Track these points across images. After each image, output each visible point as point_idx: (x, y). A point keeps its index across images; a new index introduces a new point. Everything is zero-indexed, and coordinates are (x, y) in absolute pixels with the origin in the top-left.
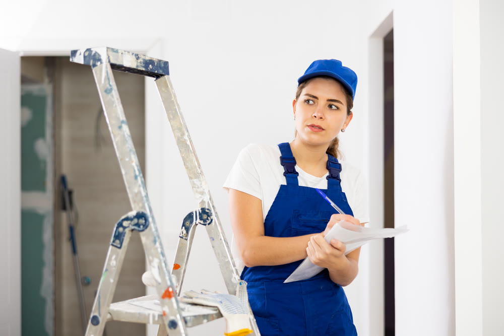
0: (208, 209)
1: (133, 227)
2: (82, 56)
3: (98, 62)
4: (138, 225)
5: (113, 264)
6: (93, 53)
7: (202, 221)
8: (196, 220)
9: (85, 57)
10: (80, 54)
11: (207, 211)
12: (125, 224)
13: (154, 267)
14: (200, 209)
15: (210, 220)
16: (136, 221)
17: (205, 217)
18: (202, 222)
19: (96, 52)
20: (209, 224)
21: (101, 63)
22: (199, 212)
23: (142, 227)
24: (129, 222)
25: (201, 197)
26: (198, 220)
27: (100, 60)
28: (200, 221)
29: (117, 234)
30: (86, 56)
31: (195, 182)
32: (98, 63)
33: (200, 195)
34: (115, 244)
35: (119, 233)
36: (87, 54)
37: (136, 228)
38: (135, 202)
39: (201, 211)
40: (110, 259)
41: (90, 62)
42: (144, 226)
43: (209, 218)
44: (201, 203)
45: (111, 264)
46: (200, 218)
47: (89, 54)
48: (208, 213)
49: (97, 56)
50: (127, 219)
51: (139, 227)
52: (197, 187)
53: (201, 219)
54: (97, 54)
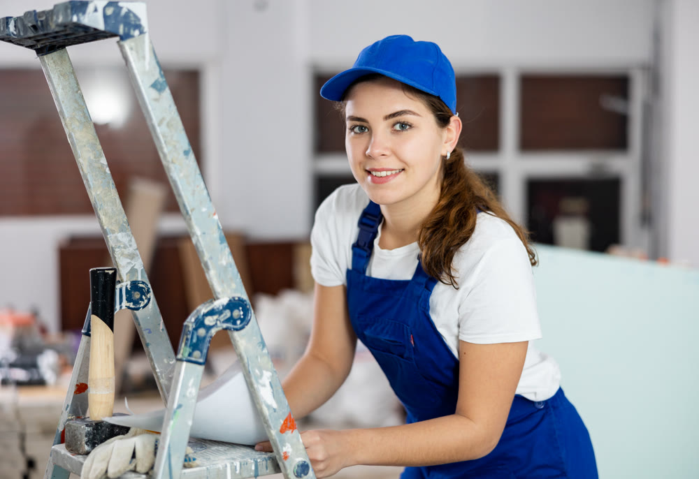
0: (143, 283)
1: (225, 326)
2: (100, 14)
3: (134, 30)
4: (231, 320)
5: (190, 393)
6: (124, 12)
7: (132, 303)
8: (121, 303)
9: (106, 17)
10: (96, 10)
11: (141, 285)
12: (209, 321)
13: (264, 386)
14: (129, 283)
15: (146, 301)
16: (227, 314)
17: (137, 295)
18: (131, 305)
19: (129, 11)
20: (144, 307)
21: (142, 33)
22: (126, 288)
23: (238, 322)
24: (215, 317)
25: (129, 263)
26: (125, 303)
27: (138, 26)
28: (128, 304)
29: (195, 340)
30: (109, 16)
31: (120, 239)
32: (137, 33)
33: (129, 261)
34: (193, 359)
35: (198, 337)
36: (110, 11)
37: (229, 325)
38: (222, 282)
39: (129, 287)
40: (185, 387)
41: (118, 29)
42: (242, 320)
43: (144, 297)
44: (129, 272)
45: (188, 394)
46: (127, 300)
47: (114, 12)
48: (142, 288)
49: (132, 19)
50: (211, 313)
51: (235, 323)
52: (122, 246)
53: (129, 300)
54: (131, 15)
